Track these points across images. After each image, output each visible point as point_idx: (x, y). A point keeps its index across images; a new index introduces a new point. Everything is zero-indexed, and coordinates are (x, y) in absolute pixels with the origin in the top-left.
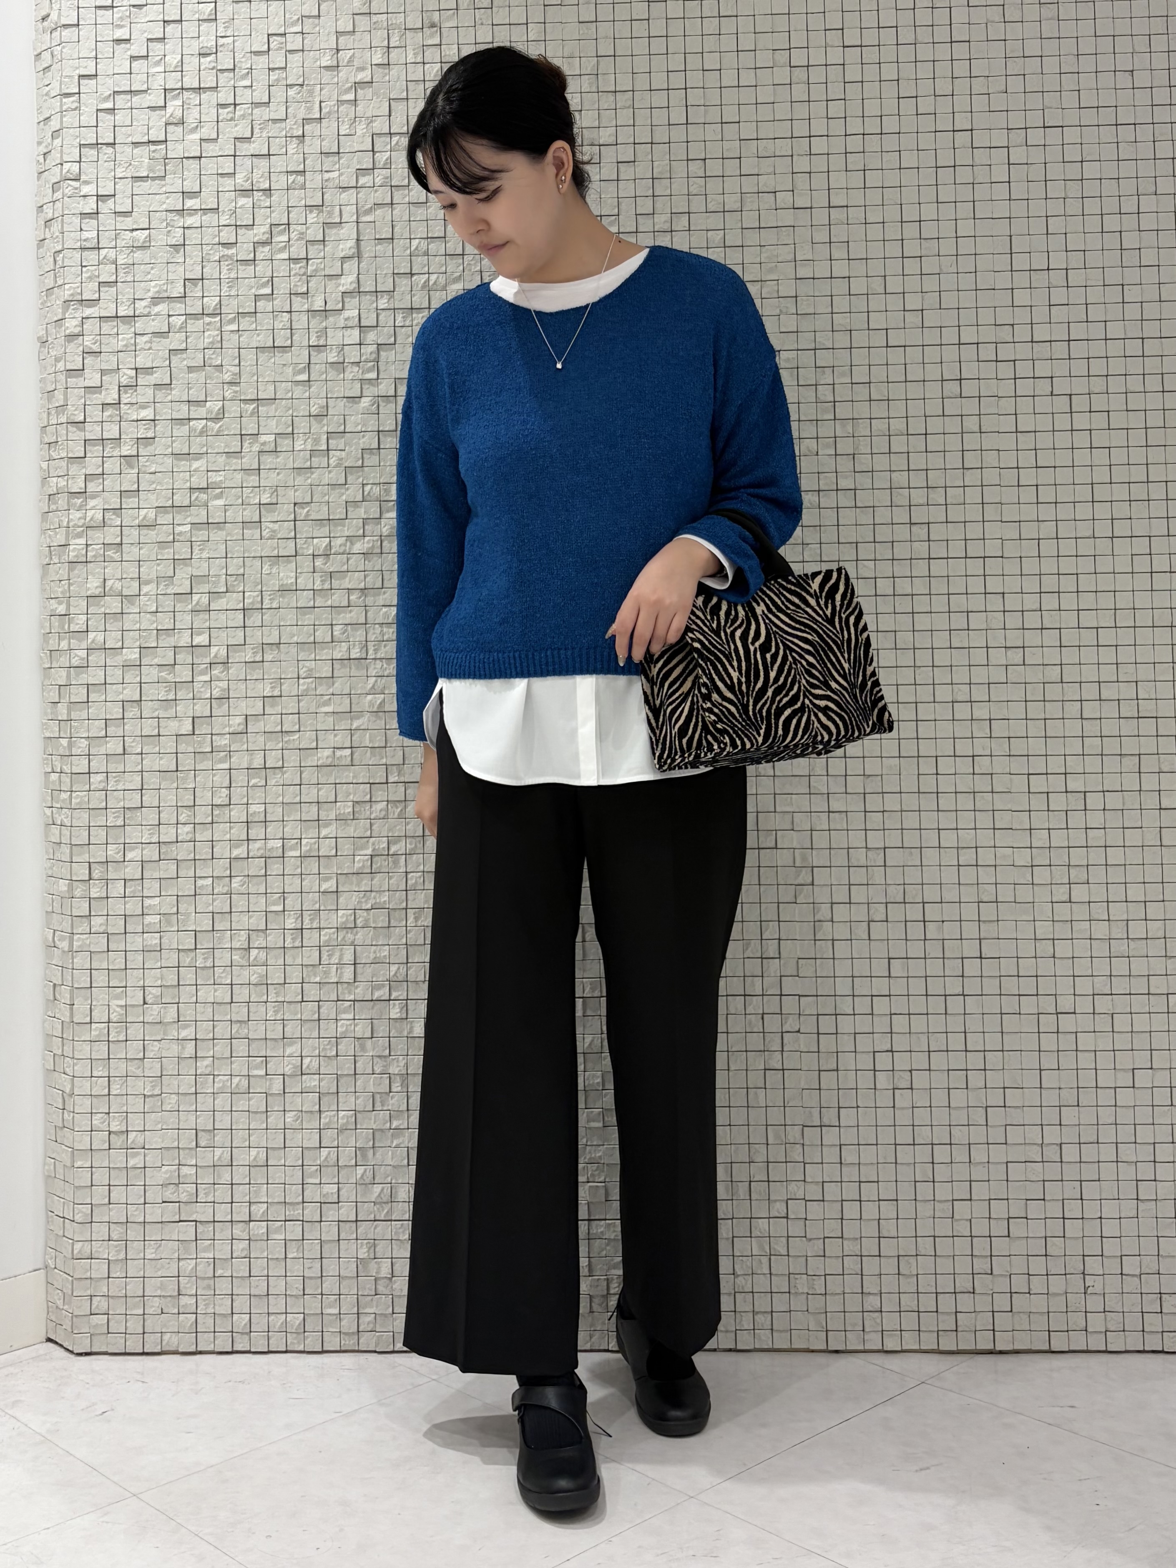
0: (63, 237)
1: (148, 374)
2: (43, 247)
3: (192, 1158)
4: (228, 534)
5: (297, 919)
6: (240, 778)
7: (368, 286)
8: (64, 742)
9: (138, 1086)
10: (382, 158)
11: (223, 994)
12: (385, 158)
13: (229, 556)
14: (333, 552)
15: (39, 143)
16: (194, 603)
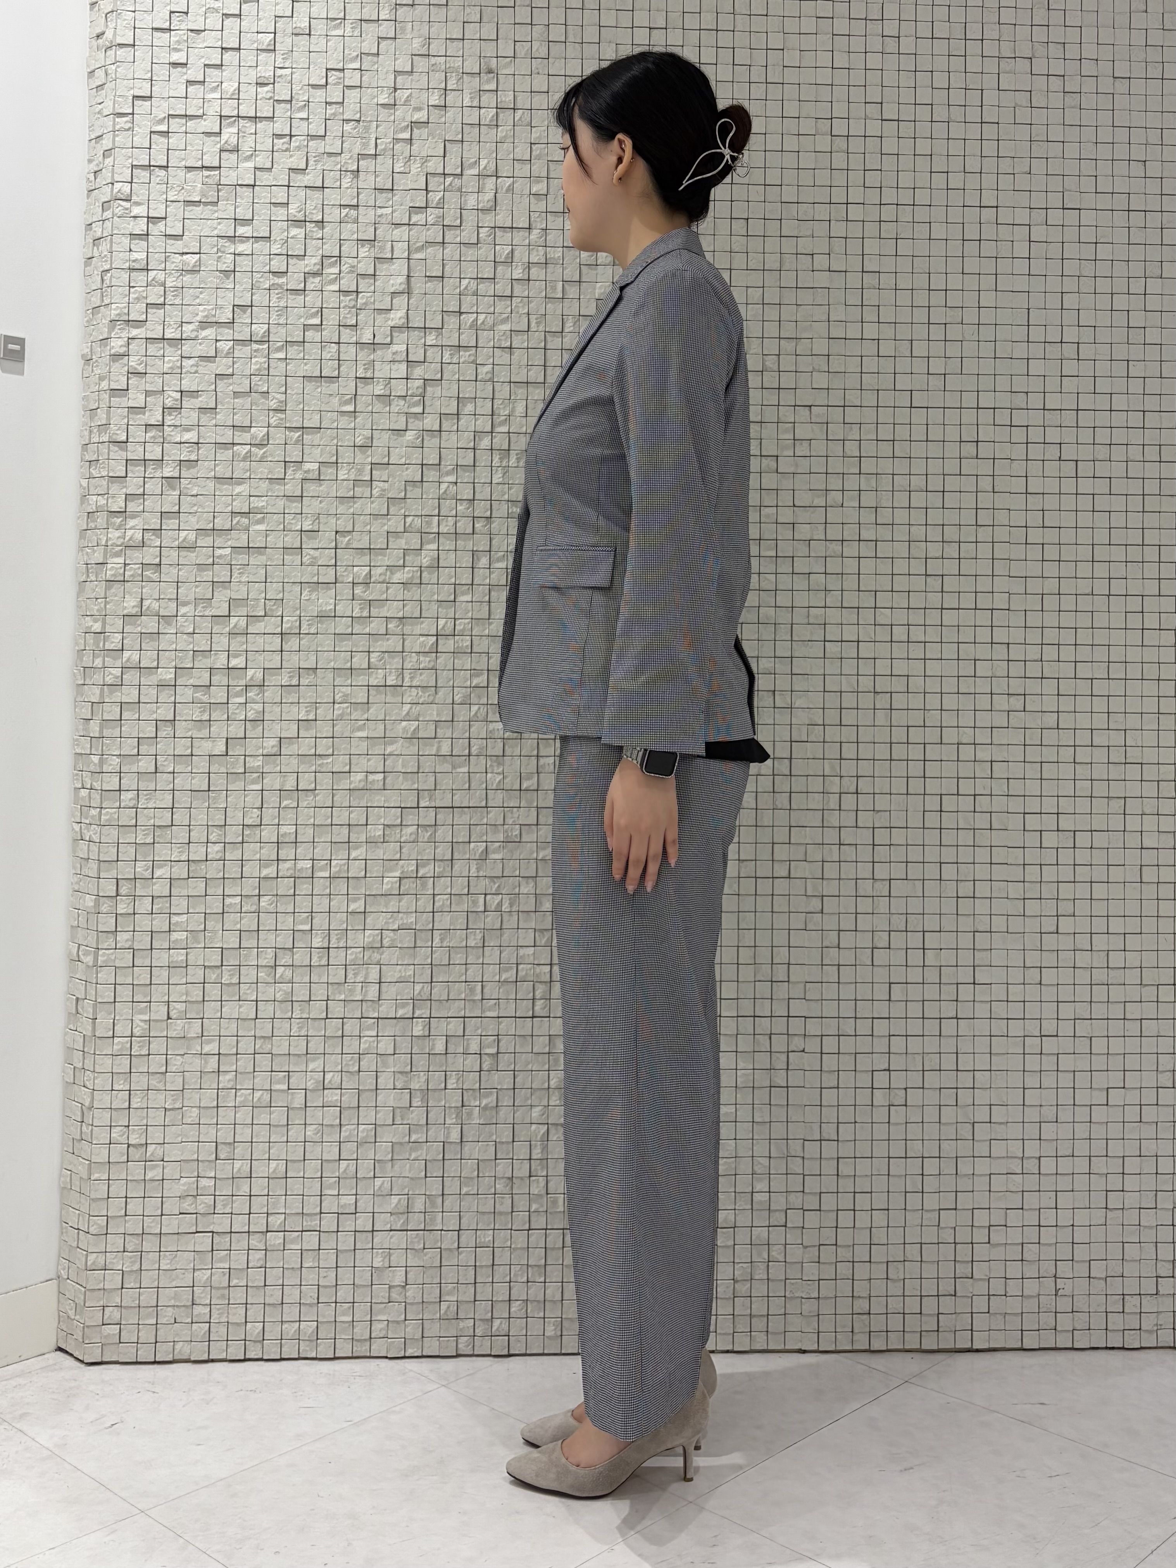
0: (111, 256)
1: (194, 397)
2: (90, 265)
3: (211, 1170)
4: (268, 559)
5: (324, 938)
6: (272, 799)
7: (417, 321)
8: (96, 759)
9: (158, 1099)
10: (435, 197)
11: (248, 1010)
12: (438, 198)
13: (268, 580)
14: (372, 580)
15: (90, 161)
16: (232, 626)
